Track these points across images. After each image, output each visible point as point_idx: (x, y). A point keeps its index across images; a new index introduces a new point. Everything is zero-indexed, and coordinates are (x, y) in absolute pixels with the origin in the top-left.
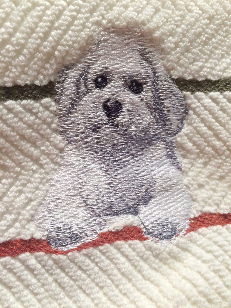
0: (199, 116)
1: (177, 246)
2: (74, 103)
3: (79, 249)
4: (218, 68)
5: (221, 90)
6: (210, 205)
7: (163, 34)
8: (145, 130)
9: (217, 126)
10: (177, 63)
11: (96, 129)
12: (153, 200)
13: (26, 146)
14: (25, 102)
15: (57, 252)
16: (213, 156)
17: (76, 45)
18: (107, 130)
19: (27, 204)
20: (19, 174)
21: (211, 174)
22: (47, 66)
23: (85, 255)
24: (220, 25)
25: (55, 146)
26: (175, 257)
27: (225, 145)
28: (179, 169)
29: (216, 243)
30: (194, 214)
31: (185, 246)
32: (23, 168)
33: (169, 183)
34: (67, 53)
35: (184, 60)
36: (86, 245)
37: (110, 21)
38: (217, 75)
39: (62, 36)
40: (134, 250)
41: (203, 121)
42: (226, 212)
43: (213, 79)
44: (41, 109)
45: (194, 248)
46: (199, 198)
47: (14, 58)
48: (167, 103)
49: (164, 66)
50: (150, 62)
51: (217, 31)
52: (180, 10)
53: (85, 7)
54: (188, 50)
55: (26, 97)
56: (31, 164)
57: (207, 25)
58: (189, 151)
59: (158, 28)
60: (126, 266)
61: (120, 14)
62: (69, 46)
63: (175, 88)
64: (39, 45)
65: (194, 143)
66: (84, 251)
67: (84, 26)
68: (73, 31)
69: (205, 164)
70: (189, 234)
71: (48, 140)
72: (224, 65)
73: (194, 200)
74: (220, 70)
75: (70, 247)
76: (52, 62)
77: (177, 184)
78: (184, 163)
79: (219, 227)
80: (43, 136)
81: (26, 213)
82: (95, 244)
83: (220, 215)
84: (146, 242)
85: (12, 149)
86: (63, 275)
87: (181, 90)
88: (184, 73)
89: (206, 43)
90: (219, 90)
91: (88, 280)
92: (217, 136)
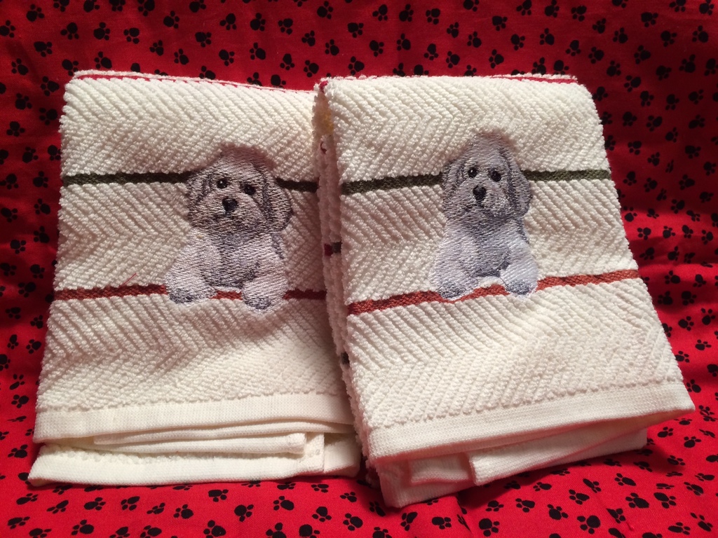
0: (541, 199)
1: (531, 299)
2: (454, 188)
3: (462, 299)
4: (554, 162)
5: (557, 180)
6: (552, 271)
7: (516, 137)
8: (502, 210)
9: (554, 208)
10: (525, 158)
11: (467, 209)
12: (509, 266)
13: (422, 220)
14: (424, 187)
15: (447, 301)
16: (553, 232)
17: (459, 146)
18: (475, 210)
19: (422, 266)
20: (416, 242)
21: (552, 247)
22: (440, 161)
23: (467, 304)
24: (554, 129)
25: (440, 221)
26: (530, 308)
27: (561, 223)
28: (528, 242)
29: (559, 297)
30: (541, 277)
31: (537, 299)
32: (419, 238)
33: (521, 253)
34: (453, 151)
35: (530, 157)
36: (467, 297)
37: (481, 129)
38: (554, 168)
39: (450, 140)
40: (501, 301)
41: (544, 204)
42: (565, 276)
43: (550, 171)
44: (433, 193)
45: (543, 302)
46: (543, 265)
47: (420, 156)
48: (518, 189)
49: (516, 160)
50: (506, 158)
51: (552, 133)
52: (526, 118)
53: (464, 119)
54: (532, 148)
55: (425, 184)
56: (424, 235)
57: (545, 129)
58: (534, 228)
59: (512, 133)
60: (496, 313)
61: (488, 124)
62: (455, 147)
63: (523, 177)
64: (436, 147)
65: (538, 222)
66: (466, 301)
67: (464, 132)
68: (457, 136)
69: (547, 239)
70: (538, 291)
71: (436, 217)
72: (558, 160)
73: (539, 267)
74: (555, 164)
75: (455, 298)
76: (444, 158)
77: (526, 254)
78: (531, 237)
79: (561, 286)
80: (432, 213)
81: (423, 272)
82: (472, 296)
83: (560, 278)
84: (509, 296)
85: (414, 222)
86: (452, 319)
87: (528, 179)
88: (530, 166)
89: (545, 143)
90: (555, 180)
91: (471, 323)
92: (555, 215)
